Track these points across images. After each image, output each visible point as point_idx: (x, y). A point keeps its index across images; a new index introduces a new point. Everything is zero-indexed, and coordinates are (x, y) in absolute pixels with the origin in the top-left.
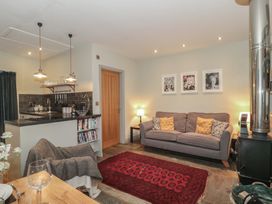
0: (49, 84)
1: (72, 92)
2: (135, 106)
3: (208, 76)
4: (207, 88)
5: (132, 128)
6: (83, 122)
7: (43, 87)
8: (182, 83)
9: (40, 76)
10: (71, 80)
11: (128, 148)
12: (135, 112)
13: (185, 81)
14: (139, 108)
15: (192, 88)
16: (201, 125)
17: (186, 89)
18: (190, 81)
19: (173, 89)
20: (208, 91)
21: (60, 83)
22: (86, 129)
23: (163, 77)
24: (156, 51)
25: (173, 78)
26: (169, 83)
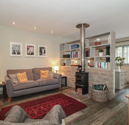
3: (41, 48)
4: (40, 55)
8: (26, 50)
13: (28, 49)
15: (32, 54)
16: (43, 74)
17: (28, 54)
18: (31, 50)
19: (19, 53)
20: (41, 56)
23: (11, 44)
24: (14, 23)
25: (20, 46)
26: (16, 48)
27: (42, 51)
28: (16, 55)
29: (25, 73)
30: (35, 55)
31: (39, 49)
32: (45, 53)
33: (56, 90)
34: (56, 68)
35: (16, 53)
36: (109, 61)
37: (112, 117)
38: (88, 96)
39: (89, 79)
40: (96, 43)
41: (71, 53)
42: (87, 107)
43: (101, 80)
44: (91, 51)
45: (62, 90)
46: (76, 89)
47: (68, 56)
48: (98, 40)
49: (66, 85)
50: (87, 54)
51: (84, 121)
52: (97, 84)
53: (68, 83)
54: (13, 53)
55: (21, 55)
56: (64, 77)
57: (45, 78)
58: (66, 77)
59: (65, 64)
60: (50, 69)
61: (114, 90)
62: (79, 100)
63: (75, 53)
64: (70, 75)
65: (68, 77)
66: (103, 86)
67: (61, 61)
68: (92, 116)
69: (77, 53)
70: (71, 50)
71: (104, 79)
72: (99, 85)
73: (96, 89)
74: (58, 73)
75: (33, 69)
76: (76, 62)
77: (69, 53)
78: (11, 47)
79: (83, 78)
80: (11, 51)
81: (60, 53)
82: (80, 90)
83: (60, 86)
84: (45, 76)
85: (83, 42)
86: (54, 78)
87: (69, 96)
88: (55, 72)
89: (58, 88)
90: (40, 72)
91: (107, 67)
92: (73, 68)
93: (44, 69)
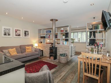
3: (25, 32)
4: (25, 36)
8: (15, 32)
13: (16, 32)
15: (19, 35)
16: (28, 49)
17: (16, 35)
19: (9, 35)
23: (3, 27)
24: (7, 13)
26: (7, 31)
27: (26, 33)
28: (7, 36)
29: (15, 48)
30: (21, 36)
31: (24, 32)
32: (28, 35)
33: (37, 59)
34: (36, 45)
36: (68, 41)
37: (70, 69)
38: (57, 60)
39: (57, 51)
40: (61, 31)
41: (46, 35)
42: (57, 66)
43: (64, 51)
44: (58, 35)
45: (40, 58)
46: (50, 57)
47: (44, 37)
48: (62, 29)
49: (42, 55)
50: (56, 36)
51: (57, 73)
52: (62, 53)
53: (44, 54)
54: (4, 35)
55: (11, 36)
56: (41, 51)
57: (29, 52)
58: (42, 51)
59: (41, 42)
60: (32, 45)
61: (70, 56)
62: (52, 63)
63: (48, 35)
64: (45, 49)
65: (44, 50)
66: (65, 54)
67: (39, 40)
68: (61, 70)
69: (50, 35)
70: (46, 34)
71: (66, 51)
72: (63, 54)
73: (61, 56)
74: (37, 48)
75: (20, 46)
76: (48, 41)
77: (45, 35)
78: (3, 30)
79: (54, 50)
80: (3, 33)
81: (39, 35)
82: (52, 58)
83: (40, 56)
84: (29, 51)
85: (54, 29)
86: (35, 51)
87: (46, 61)
88: (35, 47)
89: (38, 58)
90: (26, 48)
91: (67, 44)
92: (47, 45)
93: (28, 46)
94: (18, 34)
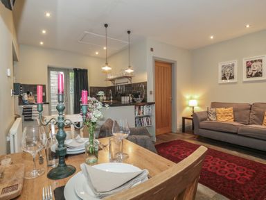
0: (111, 77)
1: (129, 83)
2: (187, 97)
5: (184, 119)
6: (140, 108)
7: (107, 80)
8: (245, 70)
9: (106, 68)
10: (129, 71)
11: (180, 137)
12: (187, 102)
13: (249, 67)
14: (191, 98)
15: (259, 74)
21: (119, 76)
22: (141, 115)
23: (220, 65)
24: (212, 37)
25: (233, 65)
26: (228, 70)
30: (264, 77)
35: (228, 78)
54: (223, 79)
55: (235, 80)
75: (252, 105)
78: (220, 69)
80: (220, 75)
94: (254, 73)
